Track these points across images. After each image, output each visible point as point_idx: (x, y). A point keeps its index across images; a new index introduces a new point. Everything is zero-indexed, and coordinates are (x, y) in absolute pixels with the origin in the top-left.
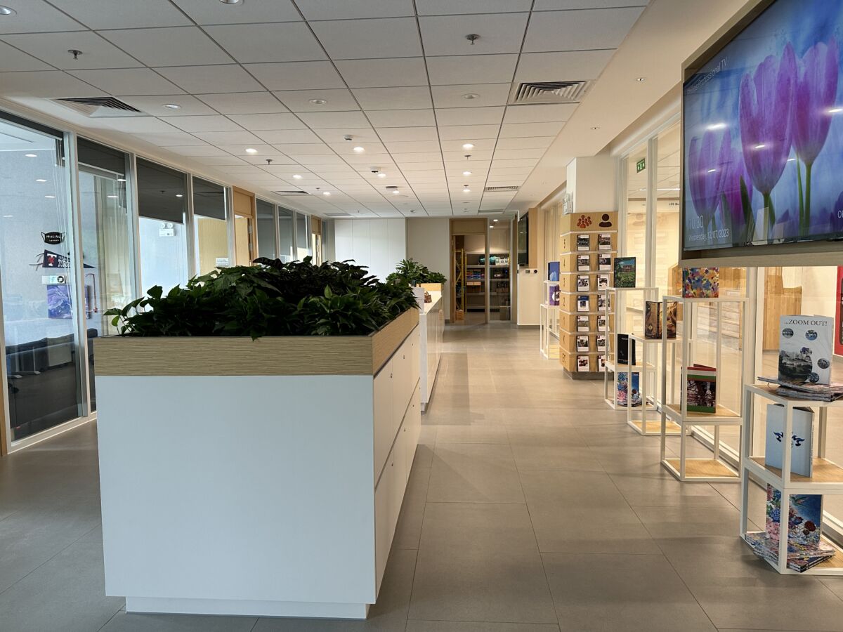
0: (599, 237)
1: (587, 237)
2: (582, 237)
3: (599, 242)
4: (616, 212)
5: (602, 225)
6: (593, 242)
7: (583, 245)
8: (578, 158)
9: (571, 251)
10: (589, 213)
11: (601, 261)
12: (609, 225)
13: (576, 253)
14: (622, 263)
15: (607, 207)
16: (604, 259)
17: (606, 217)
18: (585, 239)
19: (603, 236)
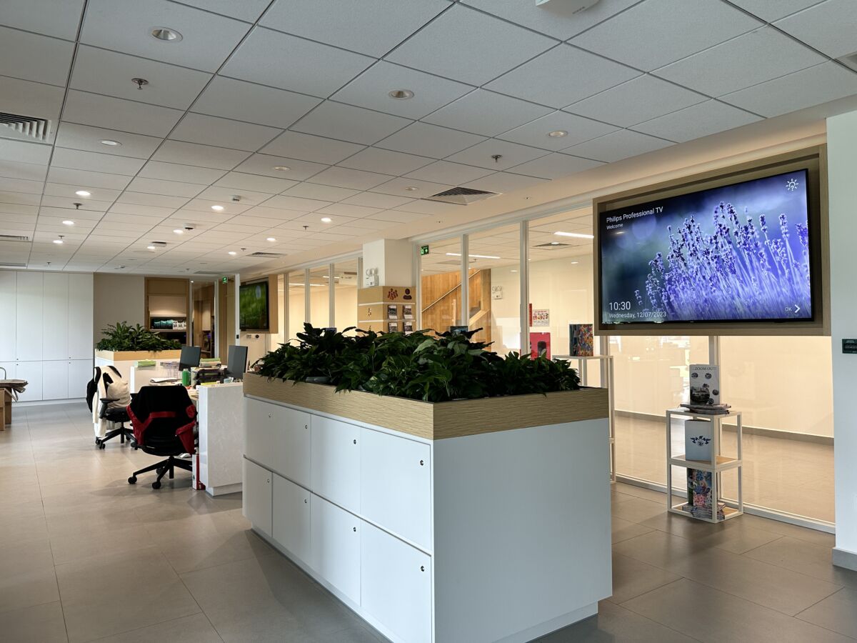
0: (404, 307)
1: (395, 307)
2: (392, 307)
3: (403, 311)
4: (414, 287)
5: (405, 298)
6: (400, 311)
7: (392, 314)
8: (385, 240)
9: (384, 319)
10: (397, 287)
11: (406, 328)
12: (410, 298)
13: (387, 321)
14: (457, 330)
15: (407, 283)
16: (408, 326)
17: (408, 291)
18: (393, 309)
19: (406, 307)
